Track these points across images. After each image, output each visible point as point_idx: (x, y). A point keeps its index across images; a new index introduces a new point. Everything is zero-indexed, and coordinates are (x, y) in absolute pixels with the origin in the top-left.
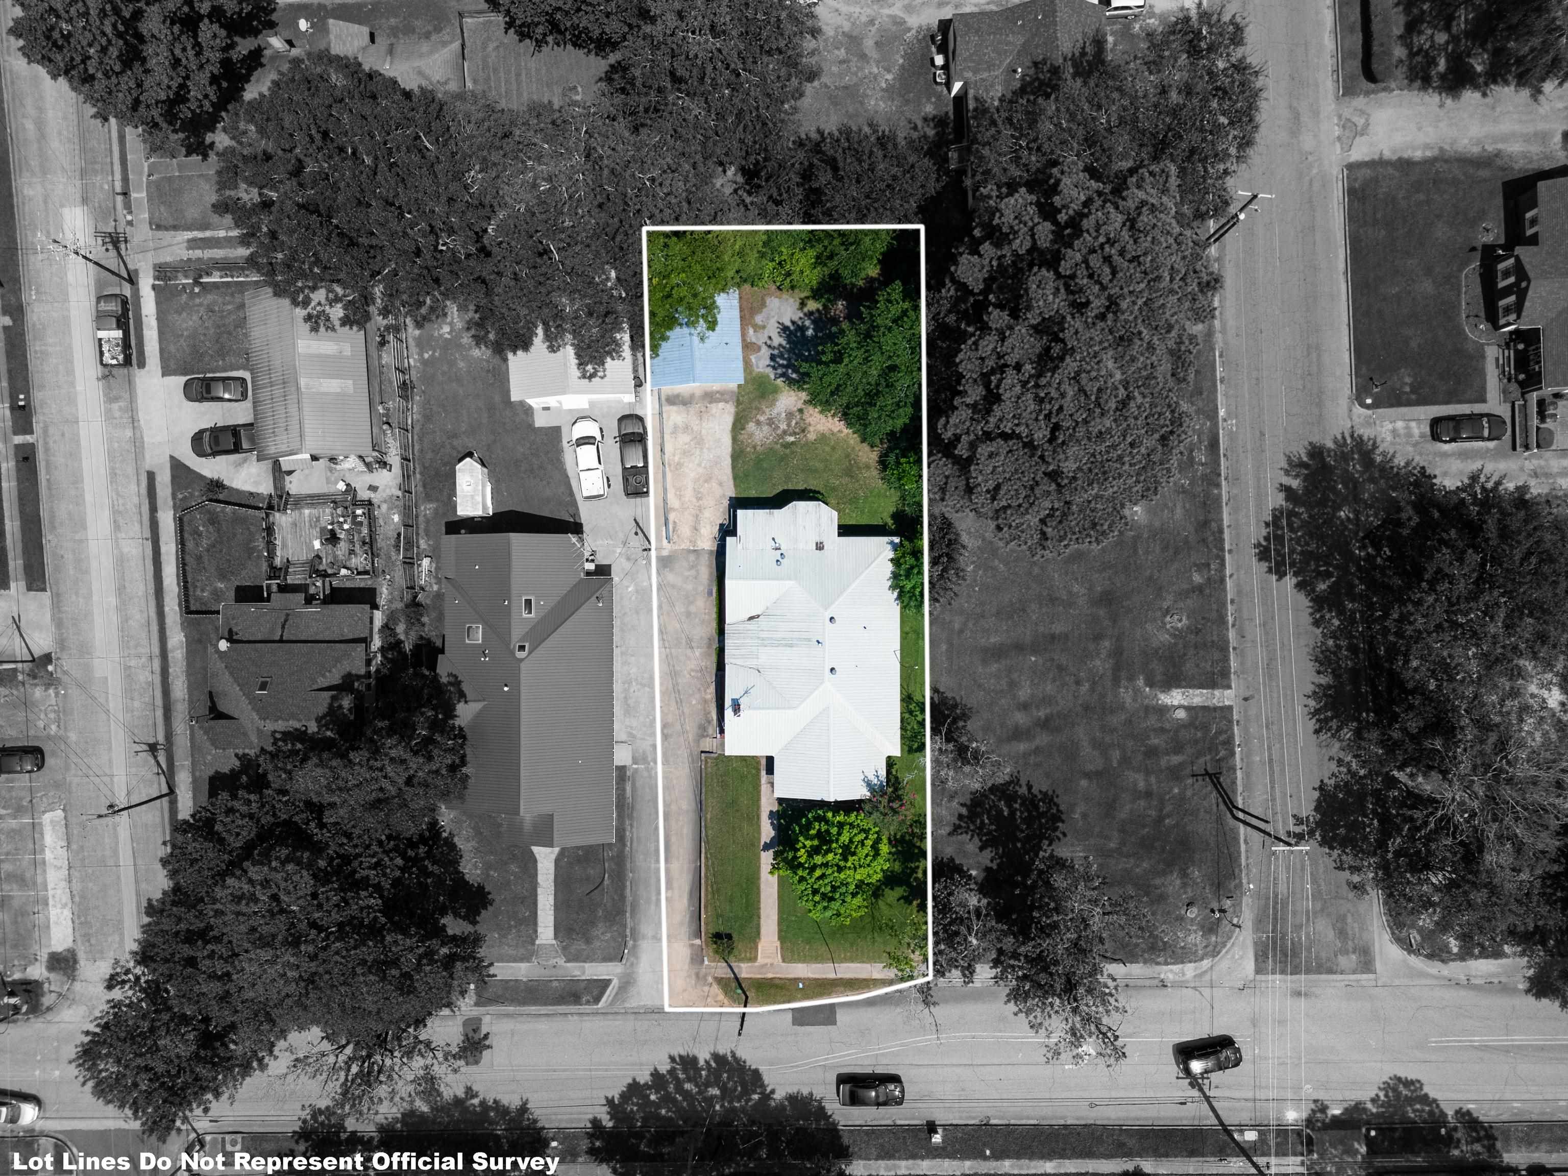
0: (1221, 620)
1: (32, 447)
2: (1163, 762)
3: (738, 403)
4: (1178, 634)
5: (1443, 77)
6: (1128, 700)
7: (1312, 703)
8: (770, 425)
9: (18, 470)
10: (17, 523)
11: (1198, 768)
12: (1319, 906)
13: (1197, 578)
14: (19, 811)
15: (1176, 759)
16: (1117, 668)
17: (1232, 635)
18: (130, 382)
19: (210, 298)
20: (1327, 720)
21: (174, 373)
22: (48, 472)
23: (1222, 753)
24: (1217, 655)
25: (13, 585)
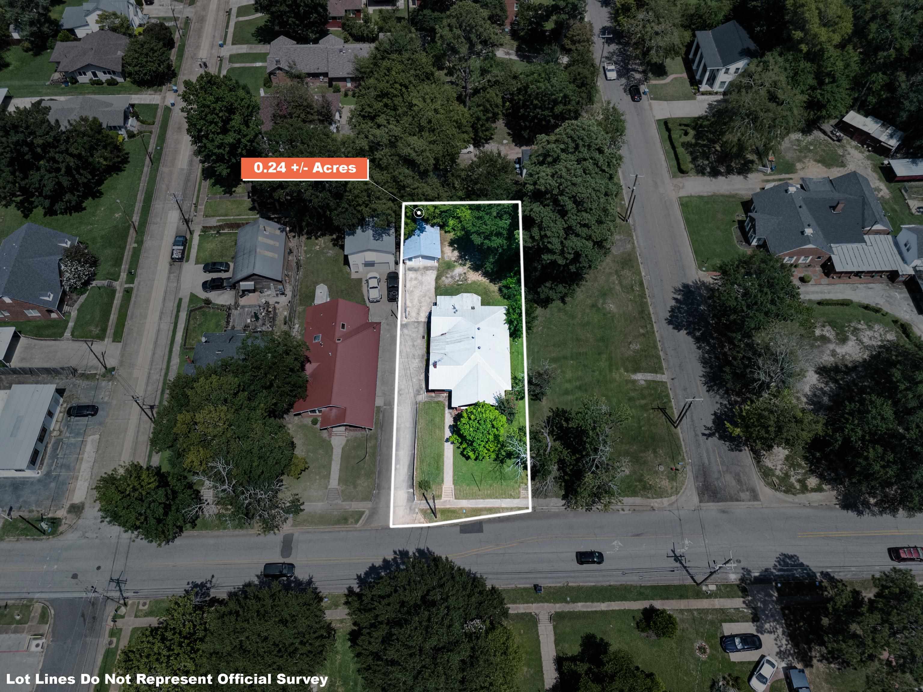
0: (655, 347)
1: (132, 289)
2: (637, 403)
3: (439, 270)
4: (636, 352)
5: (709, 173)
6: (618, 378)
7: (703, 379)
8: (452, 278)
9: (123, 296)
10: (116, 316)
11: (655, 405)
12: (725, 469)
13: (642, 331)
14: (78, 434)
15: (643, 402)
16: (611, 365)
17: (661, 353)
18: (181, 267)
19: (222, 238)
20: (711, 386)
21: (201, 263)
22: (136, 297)
23: (665, 400)
24: (656, 360)
25: (106, 340)
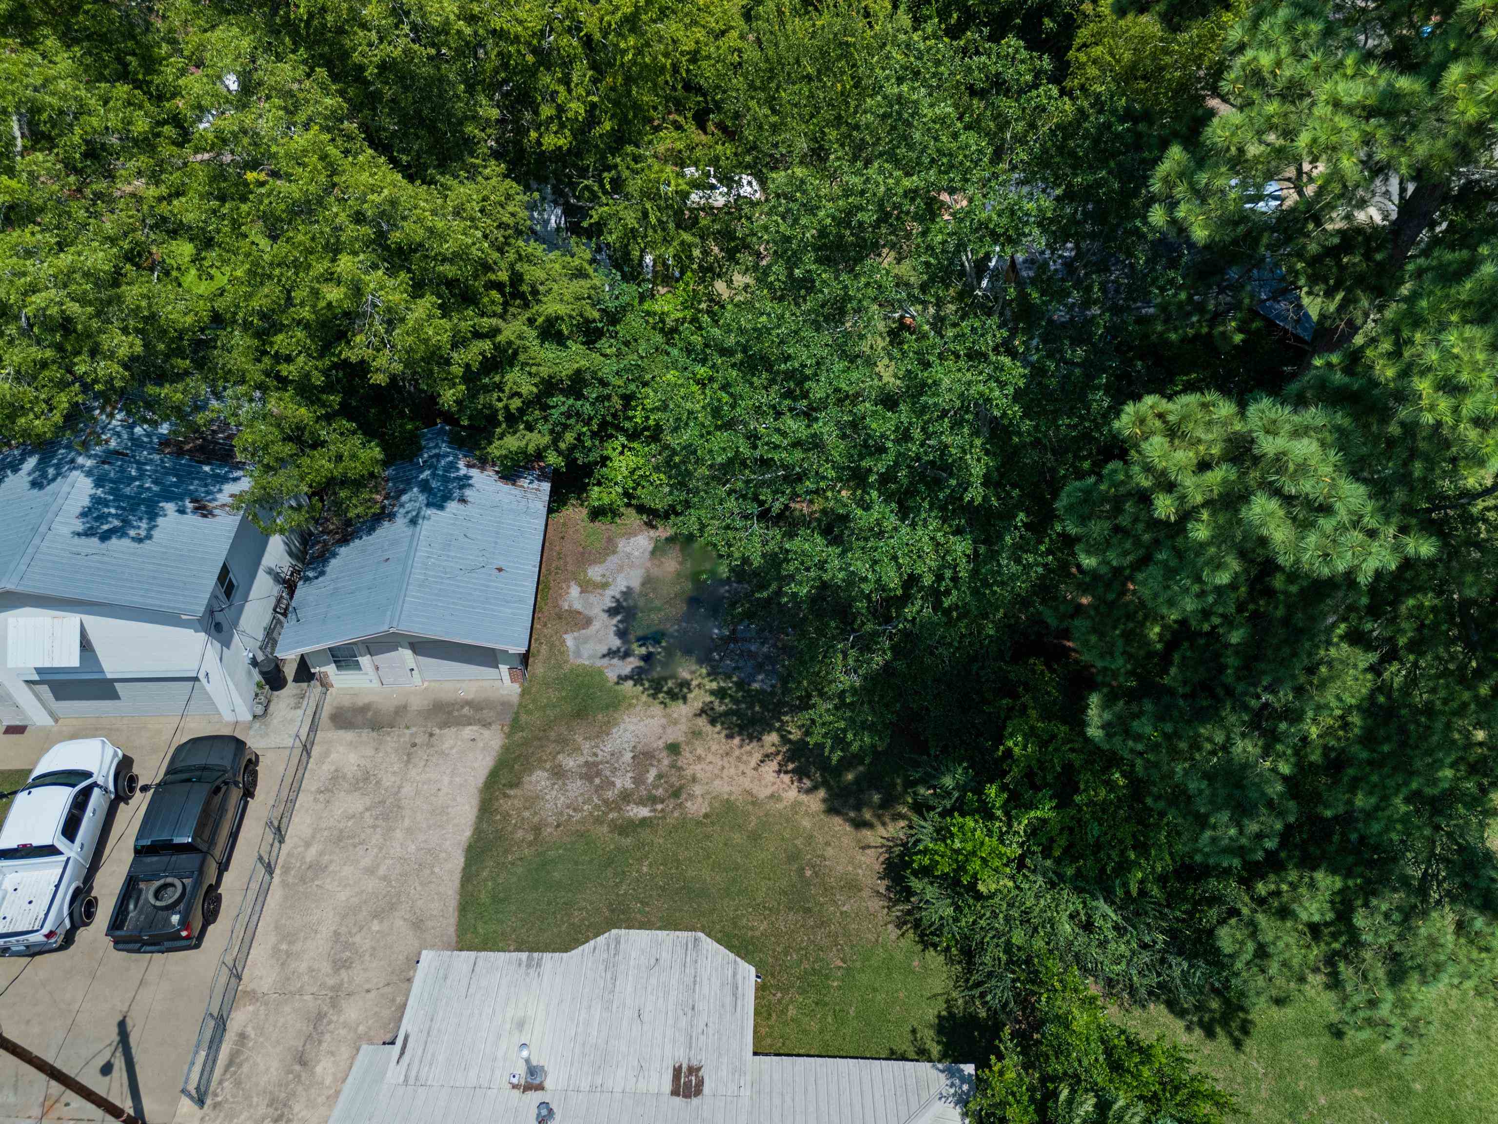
3: (515, 725)
8: (588, 777)
